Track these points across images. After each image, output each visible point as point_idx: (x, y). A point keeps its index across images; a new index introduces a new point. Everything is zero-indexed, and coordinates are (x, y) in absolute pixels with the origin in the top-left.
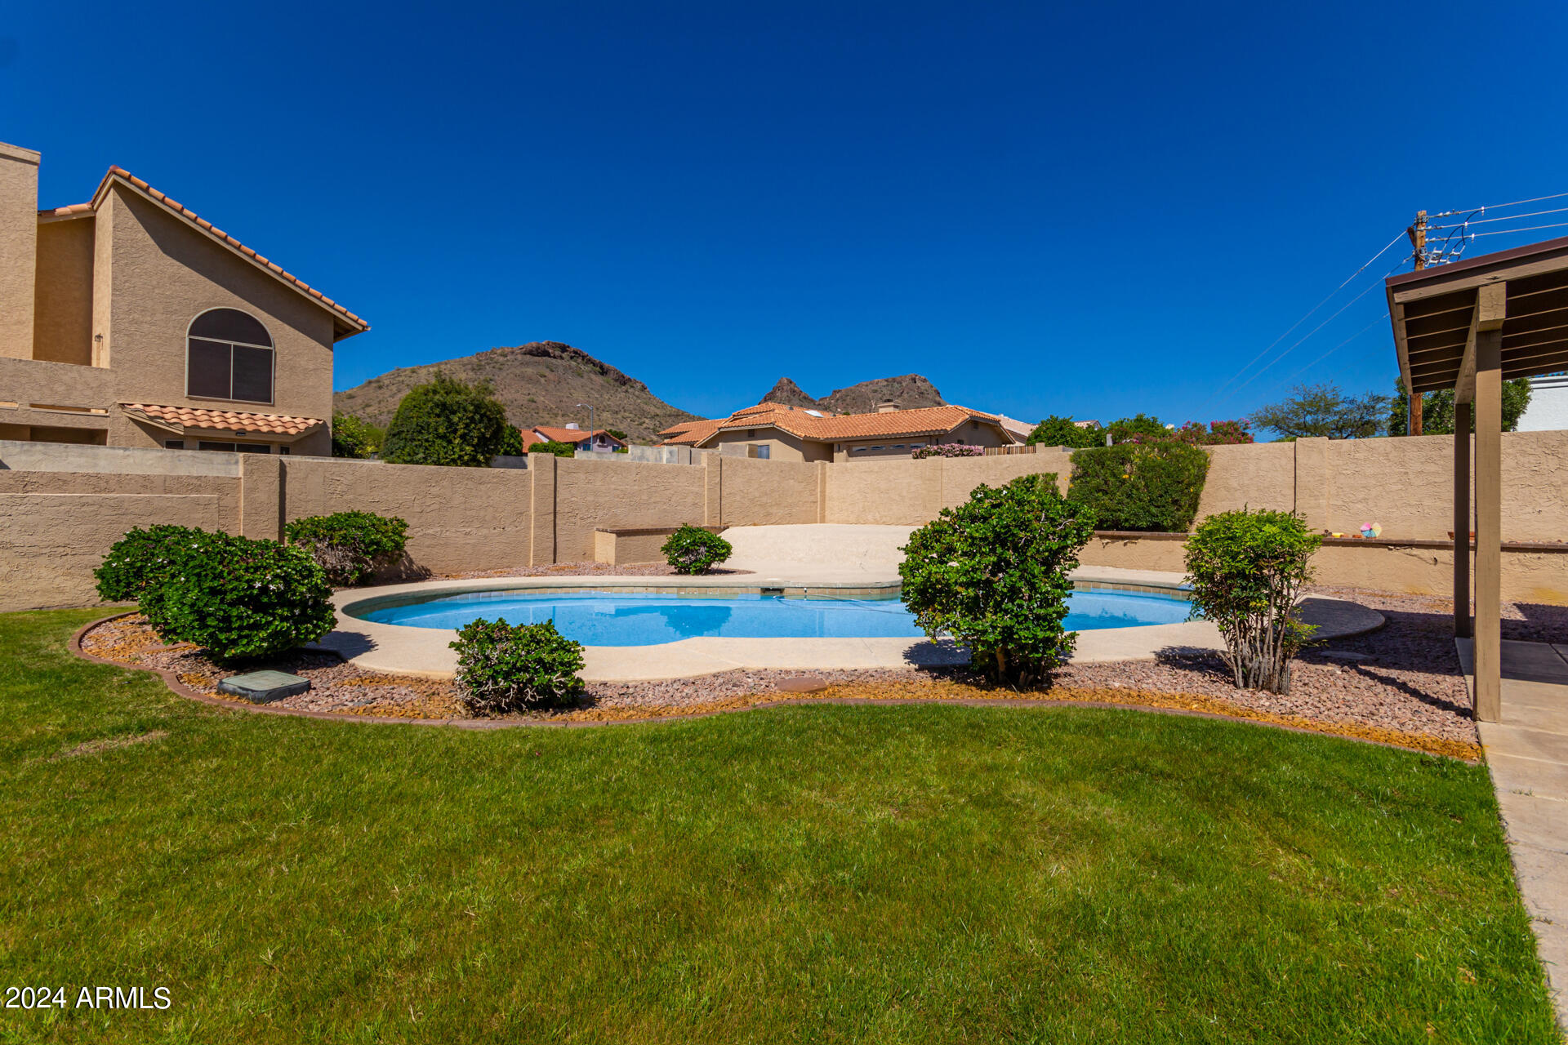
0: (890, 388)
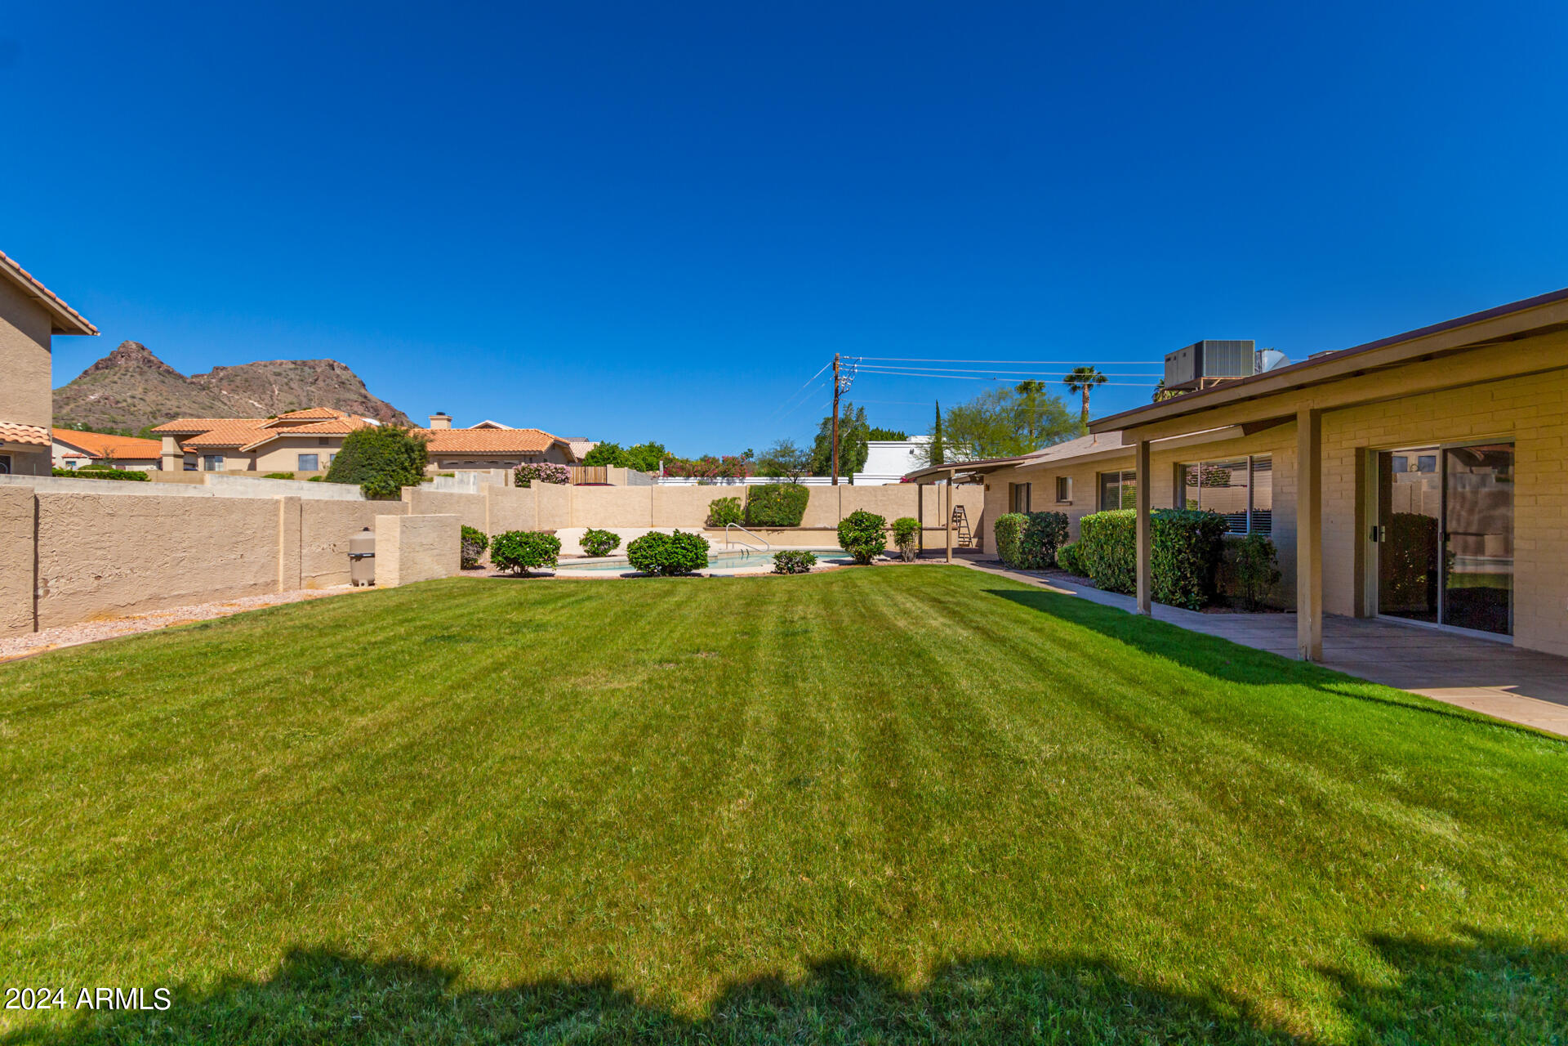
0: (299, 372)
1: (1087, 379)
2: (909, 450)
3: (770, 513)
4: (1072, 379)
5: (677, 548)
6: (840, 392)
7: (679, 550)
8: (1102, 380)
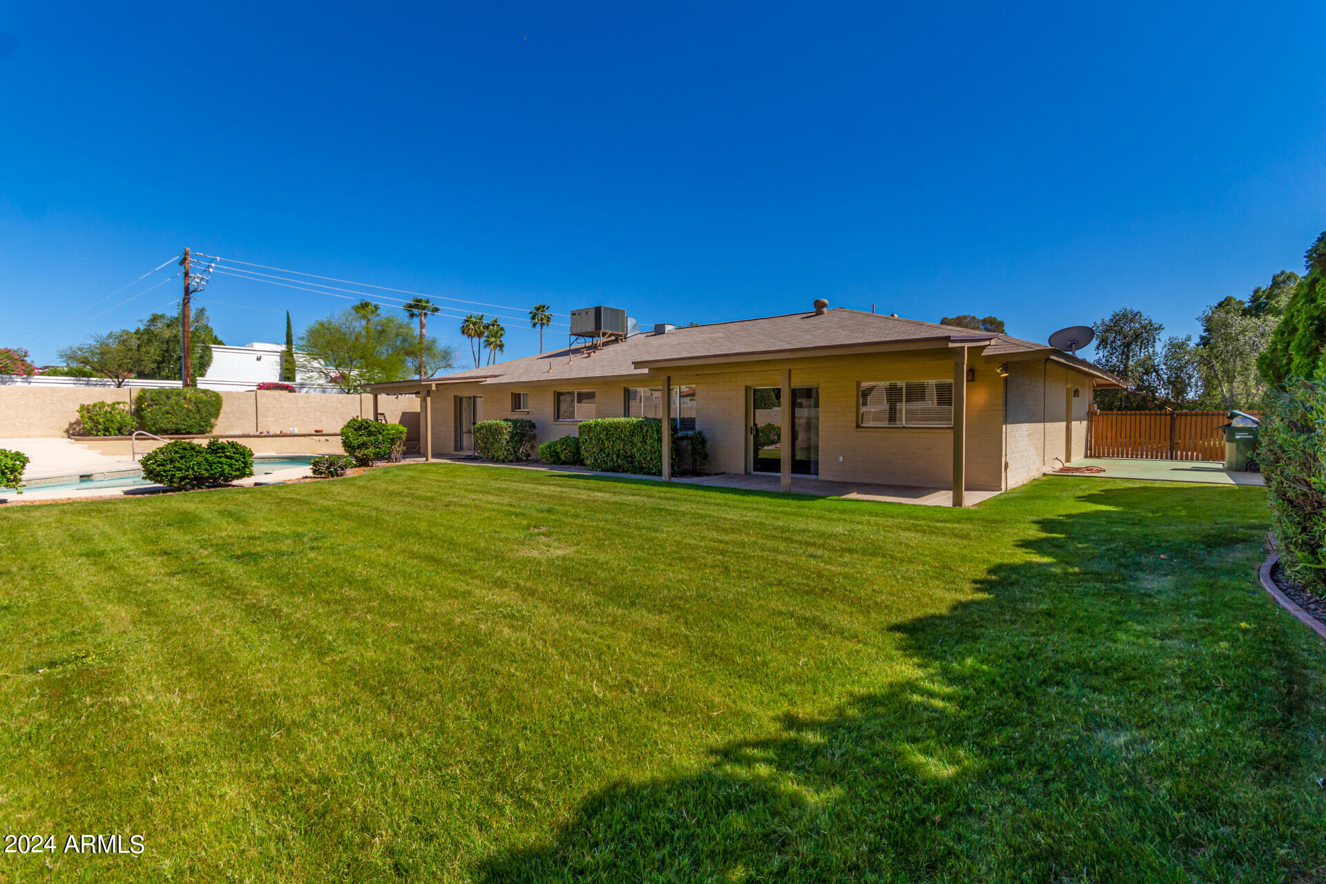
1: (424, 308)
2: (255, 357)
3: (174, 420)
4: (411, 306)
5: (220, 457)
6: (191, 289)
7: (223, 460)
8: (436, 310)
